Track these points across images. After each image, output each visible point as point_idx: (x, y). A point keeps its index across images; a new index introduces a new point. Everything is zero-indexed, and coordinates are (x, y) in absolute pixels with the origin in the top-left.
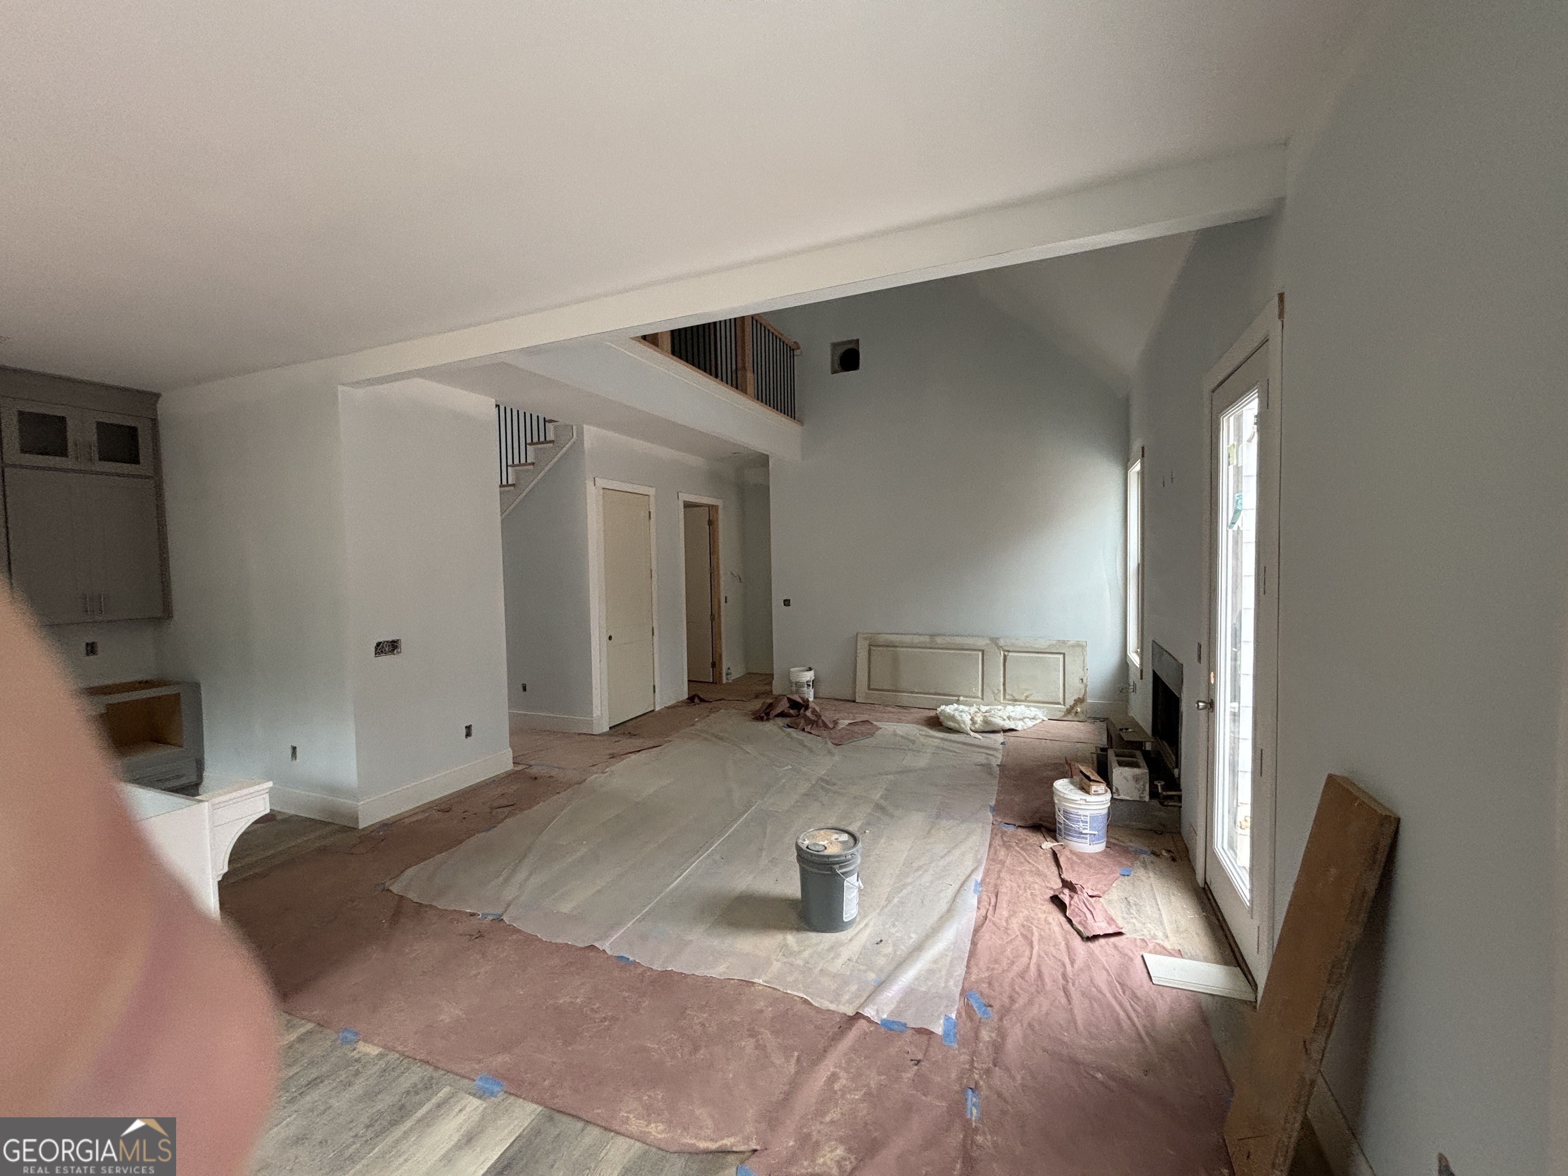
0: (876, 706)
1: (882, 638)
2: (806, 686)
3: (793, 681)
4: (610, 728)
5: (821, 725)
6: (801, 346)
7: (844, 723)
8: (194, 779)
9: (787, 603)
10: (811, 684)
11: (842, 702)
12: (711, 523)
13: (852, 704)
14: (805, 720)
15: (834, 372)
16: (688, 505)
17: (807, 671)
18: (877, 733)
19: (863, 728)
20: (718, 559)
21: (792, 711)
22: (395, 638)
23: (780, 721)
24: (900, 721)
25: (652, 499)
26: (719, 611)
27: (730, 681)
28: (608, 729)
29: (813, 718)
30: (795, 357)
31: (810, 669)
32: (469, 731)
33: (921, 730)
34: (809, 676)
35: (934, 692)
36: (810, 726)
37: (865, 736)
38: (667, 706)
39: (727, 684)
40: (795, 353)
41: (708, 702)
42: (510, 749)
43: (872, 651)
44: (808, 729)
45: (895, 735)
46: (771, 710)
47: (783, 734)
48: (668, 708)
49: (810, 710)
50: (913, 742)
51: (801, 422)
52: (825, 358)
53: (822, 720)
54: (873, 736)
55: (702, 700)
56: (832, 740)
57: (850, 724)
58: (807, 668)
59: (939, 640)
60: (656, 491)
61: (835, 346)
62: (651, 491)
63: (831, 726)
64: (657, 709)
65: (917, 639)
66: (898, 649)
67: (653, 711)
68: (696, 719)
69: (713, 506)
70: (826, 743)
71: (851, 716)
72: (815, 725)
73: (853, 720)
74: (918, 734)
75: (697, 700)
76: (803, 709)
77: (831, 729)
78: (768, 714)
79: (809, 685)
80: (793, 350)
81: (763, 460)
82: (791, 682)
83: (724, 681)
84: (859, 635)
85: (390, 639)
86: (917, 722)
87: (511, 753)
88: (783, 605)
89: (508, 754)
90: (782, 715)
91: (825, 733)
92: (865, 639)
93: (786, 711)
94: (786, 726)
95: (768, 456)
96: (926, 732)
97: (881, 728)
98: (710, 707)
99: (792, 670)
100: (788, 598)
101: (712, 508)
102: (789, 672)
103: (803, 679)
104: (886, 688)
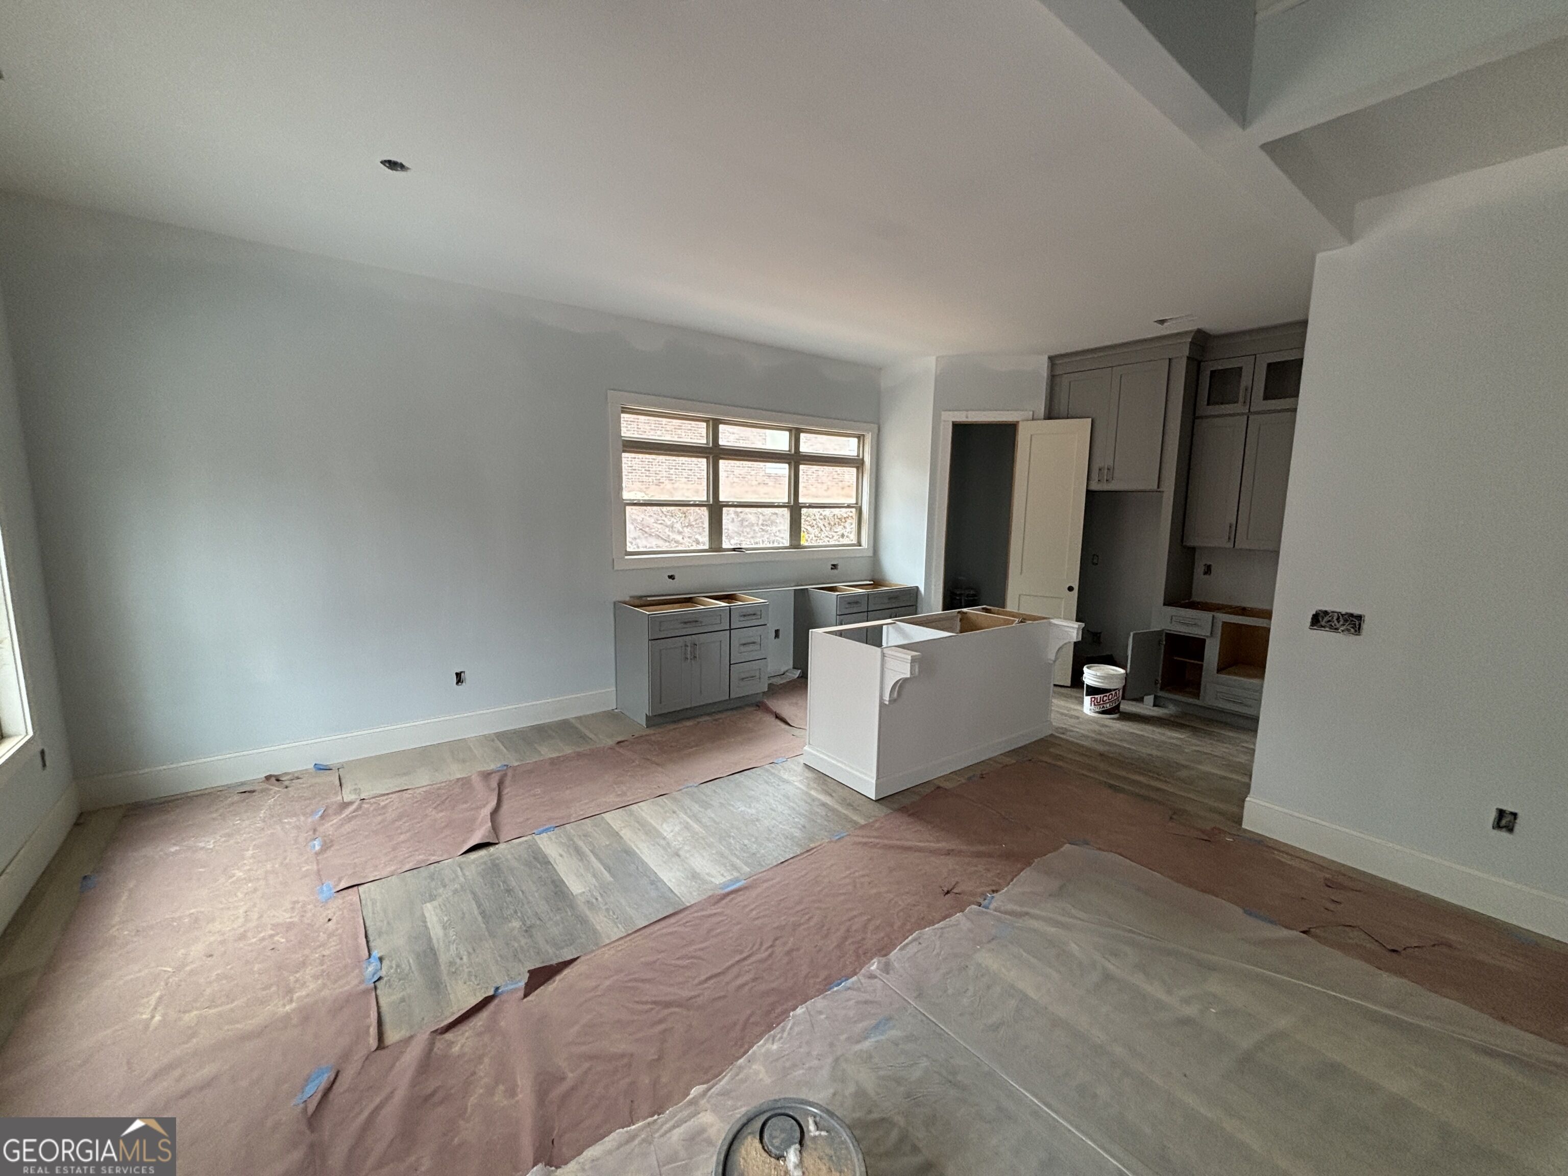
22: (1356, 612)
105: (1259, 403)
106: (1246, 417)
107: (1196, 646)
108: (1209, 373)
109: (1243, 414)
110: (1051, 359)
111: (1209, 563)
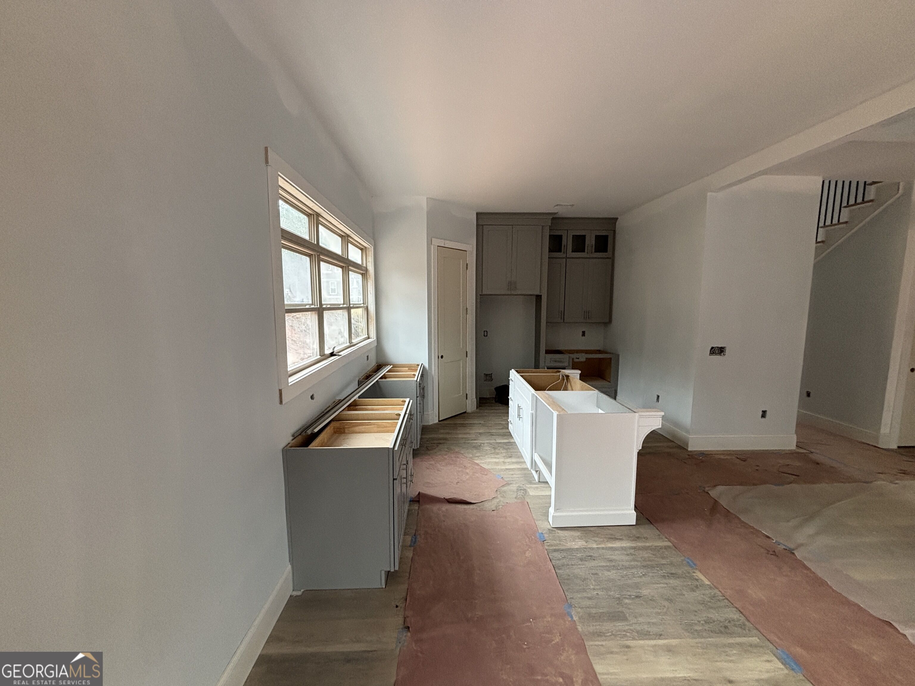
4: (898, 447)
22: (723, 346)
32: (764, 414)
42: (795, 435)
85: (720, 346)
87: (796, 438)
89: (793, 438)
105: (570, 253)
109: (564, 258)
110: (477, 214)
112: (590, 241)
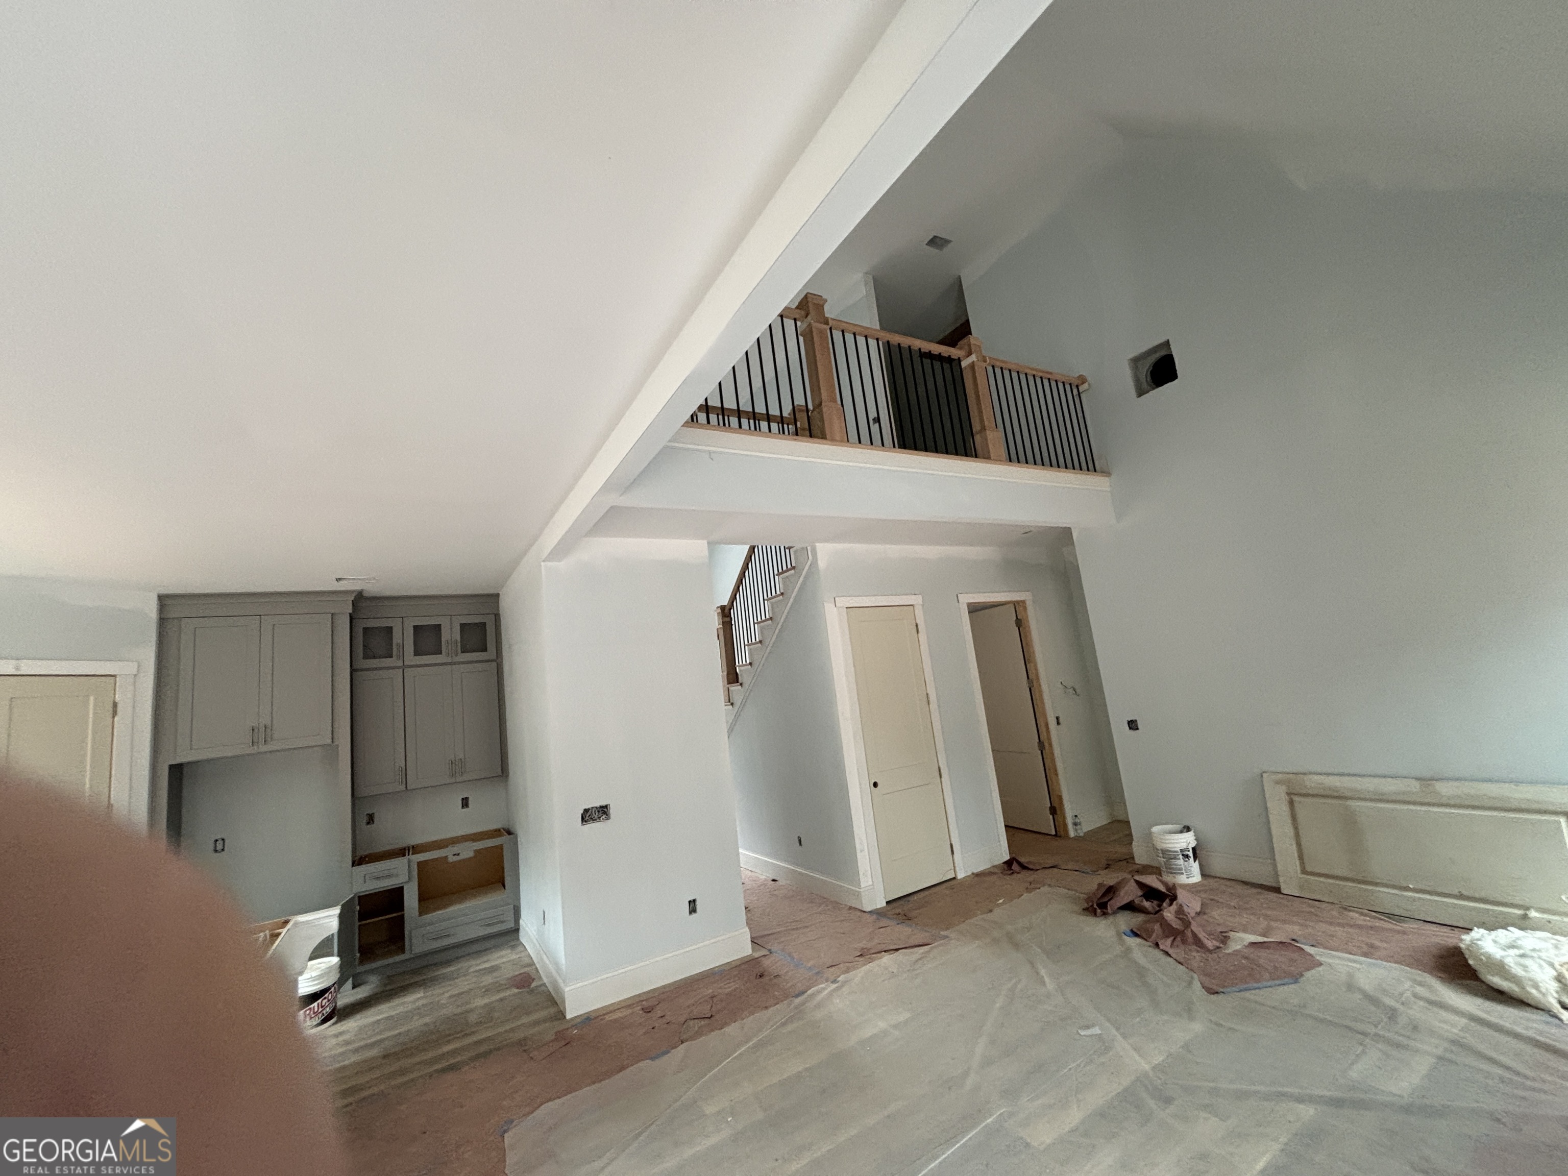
0: (1324, 905)
1: (1313, 782)
2: (1181, 857)
3: (1158, 848)
4: (888, 903)
5: (1190, 940)
6: (1089, 379)
7: (1241, 940)
8: (511, 925)
9: (1133, 725)
10: (1191, 854)
11: (1254, 891)
12: (1019, 623)
13: (1272, 896)
14: (1161, 925)
15: (1141, 393)
16: (975, 609)
17: (1181, 832)
18: (1308, 974)
19: (1281, 958)
20: (1036, 669)
21: (1147, 904)
22: (604, 804)
23: (1125, 921)
24: (1369, 952)
25: (919, 612)
26: (1049, 738)
27: (1082, 834)
28: (884, 904)
29: (1176, 924)
30: (1083, 396)
31: (1187, 829)
32: (693, 906)
33: (1421, 984)
34: (1187, 840)
35: (1456, 892)
36: (1169, 941)
37: (1279, 978)
38: (975, 871)
39: (1077, 838)
40: (1081, 390)
41: (1032, 870)
42: (747, 929)
43: (1296, 805)
44: (1166, 944)
45: (1351, 986)
46: (1110, 900)
47: (1118, 949)
48: (977, 875)
49: (1174, 907)
50: (1393, 1014)
51: (1106, 473)
52: (1125, 379)
53: (1192, 931)
54: (1296, 981)
55: (1023, 867)
56: (1204, 978)
57: (1253, 944)
58: (1178, 827)
59: (1446, 789)
60: (923, 598)
61: (1136, 362)
62: (916, 600)
63: (1210, 944)
64: (960, 876)
65: (1390, 786)
66: (1350, 803)
67: (954, 878)
68: (1001, 901)
69: (1018, 602)
70: (1190, 983)
71: (1264, 924)
72: (1179, 939)
73: (1264, 936)
74: (1408, 994)
75: (1015, 866)
76: (1167, 901)
77: (1210, 951)
78: (1103, 906)
79: (1187, 856)
80: (1077, 386)
81: (1065, 534)
82: (1155, 849)
83: (1072, 834)
84: (1265, 775)
85: (598, 805)
86: (1415, 961)
87: (748, 933)
88: (1128, 728)
89: (745, 935)
90: (1130, 907)
91: (1196, 956)
92: (1278, 782)
93: (1136, 901)
94: (1129, 933)
95: (1070, 529)
96: (1430, 987)
97: (1320, 964)
98: (1031, 879)
99: (1155, 829)
100: (1133, 718)
101: (1018, 605)
102: (1151, 833)
103: (1176, 845)
104: (1338, 872)
105: (410, 658)
106: (401, 670)
107: (395, 896)
108: (361, 630)
109: (398, 668)
110: (161, 598)
111: (370, 812)
112: (451, 634)
